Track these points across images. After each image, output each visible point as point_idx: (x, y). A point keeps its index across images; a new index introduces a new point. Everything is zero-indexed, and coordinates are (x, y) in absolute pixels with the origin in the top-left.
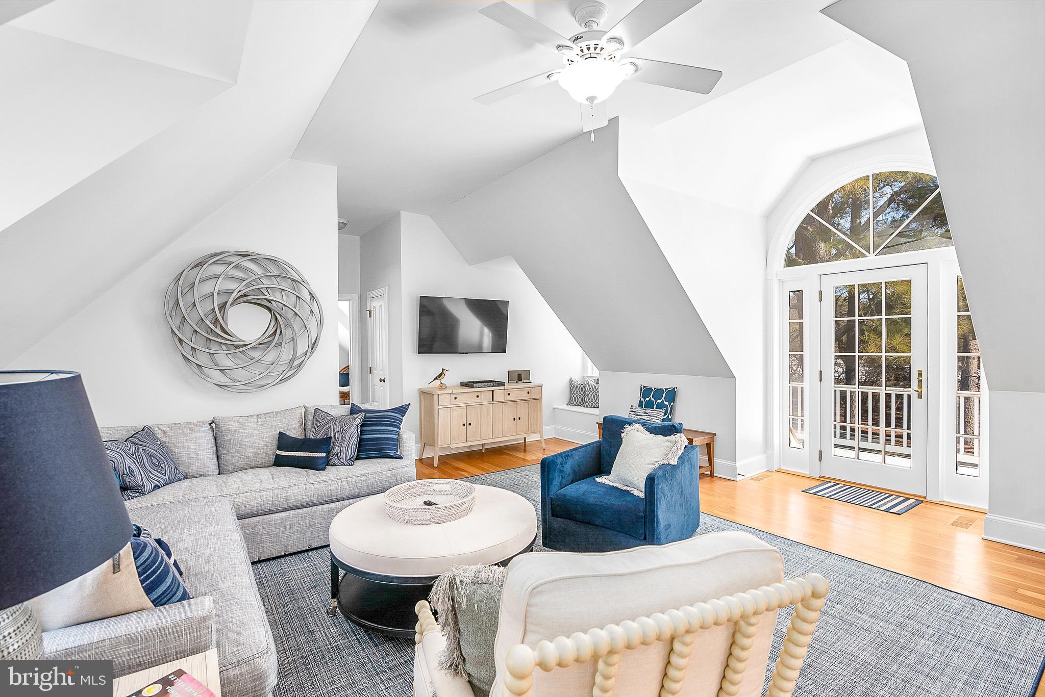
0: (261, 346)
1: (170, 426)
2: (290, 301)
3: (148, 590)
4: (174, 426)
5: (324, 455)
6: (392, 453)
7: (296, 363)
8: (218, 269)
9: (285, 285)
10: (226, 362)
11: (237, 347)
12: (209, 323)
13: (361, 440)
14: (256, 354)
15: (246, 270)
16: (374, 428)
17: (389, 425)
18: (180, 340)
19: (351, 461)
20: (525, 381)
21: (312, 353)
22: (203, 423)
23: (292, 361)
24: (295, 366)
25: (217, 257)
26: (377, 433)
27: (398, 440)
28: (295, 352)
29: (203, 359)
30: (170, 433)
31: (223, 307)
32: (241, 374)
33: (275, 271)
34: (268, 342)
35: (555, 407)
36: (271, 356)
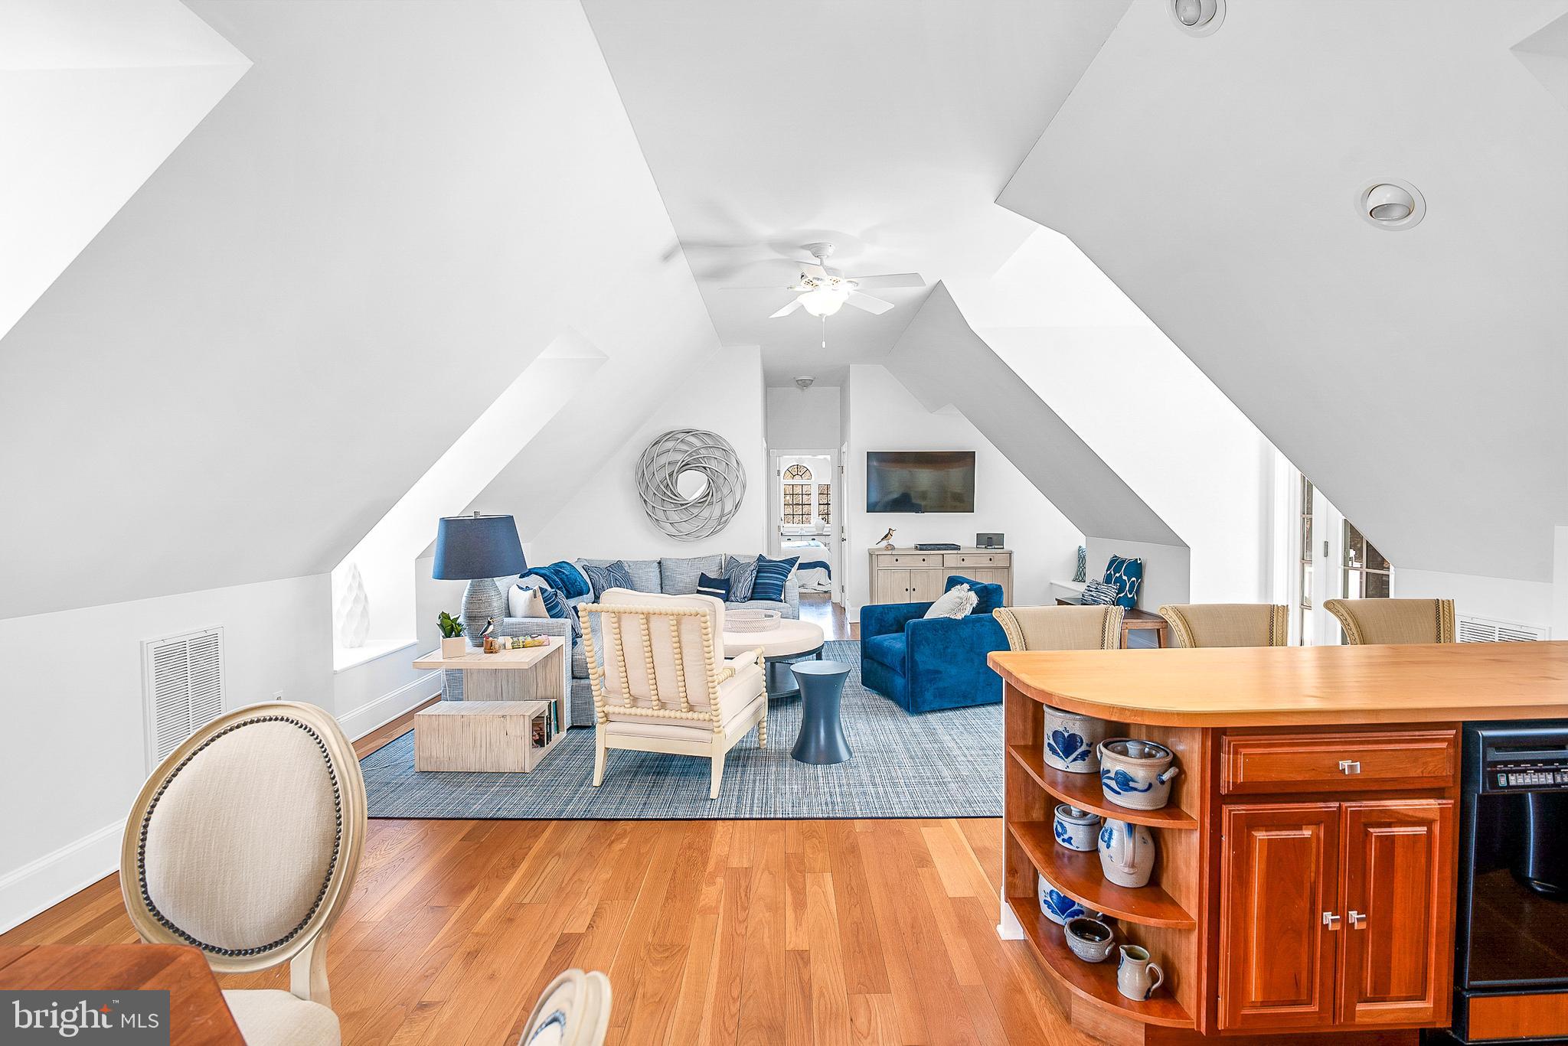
0: (700, 505)
1: (634, 562)
2: (721, 468)
3: (549, 610)
4: (636, 563)
5: (724, 592)
6: (774, 597)
7: (724, 519)
8: (670, 445)
9: (718, 454)
10: (675, 517)
11: (682, 505)
12: (663, 487)
13: (755, 584)
14: (695, 511)
15: (690, 444)
16: (765, 575)
17: (775, 573)
18: (645, 501)
19: (745, 599)
20: (996, 547)
21: (735, 512)
22: (654, 562)
23: (722, 516)
24: (722, 521)
25: (669, 436)
26: (769, 579)
27: (782, 586)
28: (723, 510)
29: (660, 515)
30: (632, 567)
31: (671, 475)
32: (686, 528)
33: (711, 443)
34: (704, 500)
35: (1052, 581)
36: (706, 513)
